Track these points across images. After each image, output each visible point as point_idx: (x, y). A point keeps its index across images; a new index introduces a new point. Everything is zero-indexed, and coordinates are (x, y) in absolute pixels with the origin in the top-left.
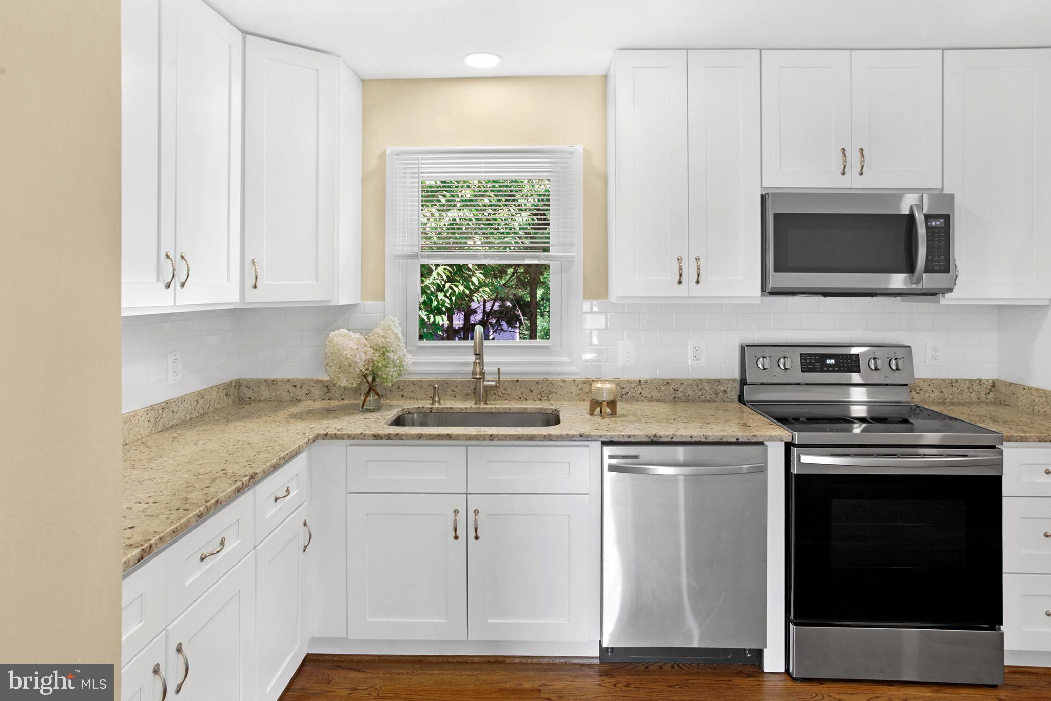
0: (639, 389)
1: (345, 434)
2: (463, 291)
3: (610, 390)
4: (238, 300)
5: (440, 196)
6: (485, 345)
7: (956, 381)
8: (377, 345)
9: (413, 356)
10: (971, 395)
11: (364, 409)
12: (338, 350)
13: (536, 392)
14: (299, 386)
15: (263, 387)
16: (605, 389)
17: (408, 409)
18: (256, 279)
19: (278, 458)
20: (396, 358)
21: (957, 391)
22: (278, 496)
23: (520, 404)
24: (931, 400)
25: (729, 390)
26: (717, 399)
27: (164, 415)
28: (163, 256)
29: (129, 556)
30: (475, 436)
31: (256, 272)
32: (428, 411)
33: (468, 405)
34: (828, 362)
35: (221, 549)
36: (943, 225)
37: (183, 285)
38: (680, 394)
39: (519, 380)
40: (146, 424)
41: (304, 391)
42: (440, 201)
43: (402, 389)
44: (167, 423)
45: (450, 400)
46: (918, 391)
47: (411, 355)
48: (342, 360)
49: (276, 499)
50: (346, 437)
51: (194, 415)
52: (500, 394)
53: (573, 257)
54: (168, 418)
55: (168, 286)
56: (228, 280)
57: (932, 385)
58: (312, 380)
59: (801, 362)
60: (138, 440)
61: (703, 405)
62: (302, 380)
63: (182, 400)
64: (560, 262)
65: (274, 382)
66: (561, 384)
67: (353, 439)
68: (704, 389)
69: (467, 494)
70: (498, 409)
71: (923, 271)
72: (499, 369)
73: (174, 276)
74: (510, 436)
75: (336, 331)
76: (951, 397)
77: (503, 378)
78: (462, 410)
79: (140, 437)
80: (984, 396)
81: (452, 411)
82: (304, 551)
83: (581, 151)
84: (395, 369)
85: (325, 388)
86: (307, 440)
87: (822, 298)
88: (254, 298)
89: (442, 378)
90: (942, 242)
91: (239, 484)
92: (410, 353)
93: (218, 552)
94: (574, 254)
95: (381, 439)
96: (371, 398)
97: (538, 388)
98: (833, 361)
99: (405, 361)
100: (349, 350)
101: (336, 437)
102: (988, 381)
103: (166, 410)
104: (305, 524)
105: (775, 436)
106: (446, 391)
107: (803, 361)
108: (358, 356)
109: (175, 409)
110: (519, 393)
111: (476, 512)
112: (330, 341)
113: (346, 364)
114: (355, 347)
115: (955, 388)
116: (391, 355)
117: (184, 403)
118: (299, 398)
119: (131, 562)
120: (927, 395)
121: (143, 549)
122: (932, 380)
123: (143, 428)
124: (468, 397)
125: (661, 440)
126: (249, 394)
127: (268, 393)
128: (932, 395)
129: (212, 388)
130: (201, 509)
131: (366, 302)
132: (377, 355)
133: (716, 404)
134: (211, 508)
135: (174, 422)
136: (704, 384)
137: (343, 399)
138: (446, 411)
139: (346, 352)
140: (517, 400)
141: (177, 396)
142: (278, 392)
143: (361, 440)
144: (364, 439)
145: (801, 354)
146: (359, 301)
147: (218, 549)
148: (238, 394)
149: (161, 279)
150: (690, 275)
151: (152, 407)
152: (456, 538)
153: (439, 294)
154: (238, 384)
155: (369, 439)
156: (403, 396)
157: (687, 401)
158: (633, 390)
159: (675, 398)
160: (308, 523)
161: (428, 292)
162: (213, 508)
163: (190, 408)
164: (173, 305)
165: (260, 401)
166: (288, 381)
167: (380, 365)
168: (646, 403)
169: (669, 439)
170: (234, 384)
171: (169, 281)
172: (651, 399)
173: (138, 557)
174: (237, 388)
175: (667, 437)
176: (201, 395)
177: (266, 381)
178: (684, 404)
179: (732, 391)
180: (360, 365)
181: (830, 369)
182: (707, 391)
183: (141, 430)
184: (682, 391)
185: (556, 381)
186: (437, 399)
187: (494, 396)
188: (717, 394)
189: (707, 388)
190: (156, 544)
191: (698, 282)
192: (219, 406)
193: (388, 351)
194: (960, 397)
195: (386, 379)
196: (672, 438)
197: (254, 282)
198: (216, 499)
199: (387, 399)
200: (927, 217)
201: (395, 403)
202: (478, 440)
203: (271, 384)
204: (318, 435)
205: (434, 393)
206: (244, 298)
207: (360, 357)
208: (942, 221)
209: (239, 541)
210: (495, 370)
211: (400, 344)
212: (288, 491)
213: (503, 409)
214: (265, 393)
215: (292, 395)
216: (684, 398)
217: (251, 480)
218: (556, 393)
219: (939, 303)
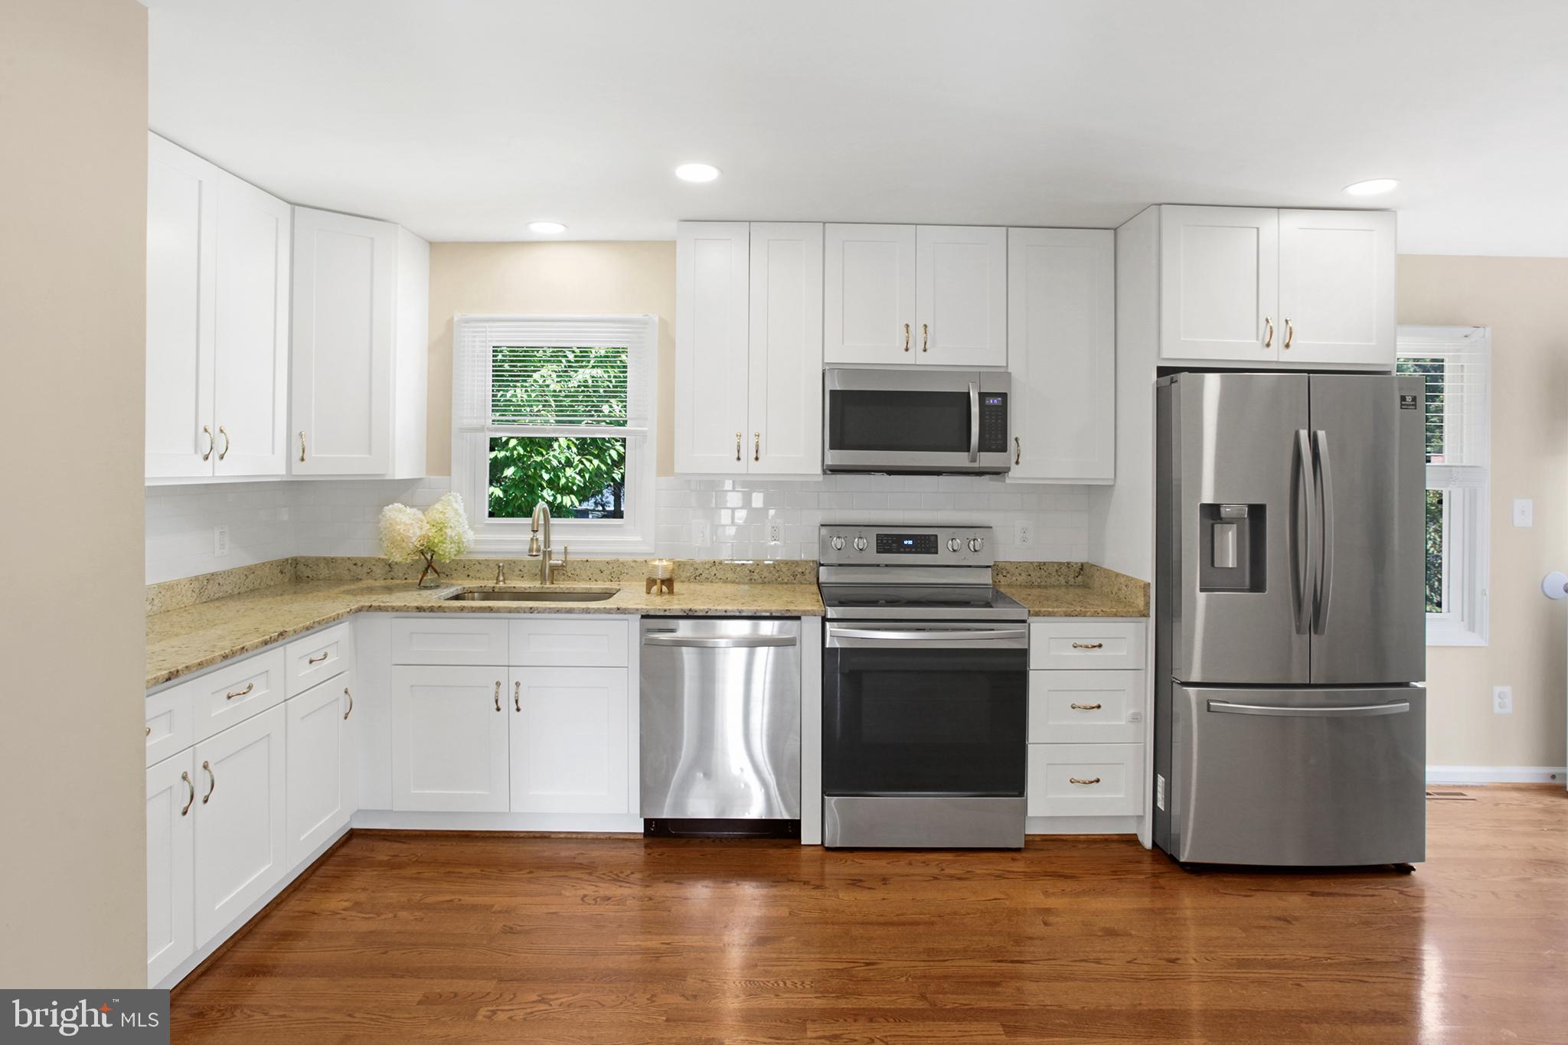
0: (714, 570)
1: (389, 606)
2: (598, 465)
3: (665, 568)
4: (284, 473)
5: (567, 352)
6: (551, 522)
7: (1044, 563)
8: (434, 520)
9: (474, 534)
10: (1060, 578)
11: (422, 586)
12: (391, 524)
13: (606, 572)
14: (359, 564)
15: (322, 565)
16: (662, 566)
17: (469, 588)
18: (304, 452)
19: (312, 622)
20: (453, 534)
21: (1045, 574)
22: (313, 659)
23: (590, 585)
24: (1018, 584)
25: (807, 571)
26: (795, 581)
27: (209, 587)
28: (201, 429)
29: (159, 674)
30: (516, 608)
31: (303, 445)
32: (491, 591)
33: (534, 585)
34: (906, 542)
35: (248, 692)
36: (1000, 404)
37: (222, 457)
38: (756, 576)
39: (589, 560)
40: (189, 593)
41: (366, 570)
42: (566, 356)
43: (465, 567)
44: (213, 594)
45: (517, 580)
46: (1005, 574)
47: (472, 532)
48: (395, 534)
49: (311, 662)
50: (390, 609)
51: (243, 590)
52: (570, 575)
53: (644, 432)
54: (212, 590)
55: (206, 458)
56: (273, 453)
57: (1020, 568)
58: (374, 558)
59: (877, 543)
60: (181, 608)
61: (780, 587)
62: (363, 558)
63: (229, 573)
64: (634, 437)
65: (333, 560)
66: (633, 564)
67: (397, 611)
68: (781, 571)
69: (509, 666)
70: (562, 588)
71: (977, 450)
72: (566, 548)
73: (211, 449)
74: (550, 608)
75: (390, 506)
76: (1039, 580)
77: (570, 558)
78: (525, 589)
79: (183, 606)
80: (1073, 579)
81: (515, 591)
82: (346, 718)
83: (656, 319)
84: (453, 545)
85: (388, 566)
86: (348, 610)
87: (886, 477)
88: (301, 471)
89: (510, 557)
90: (999, 421)
91: (267, 637)
92: (472, 530)
93: (244, 693)
94: (645, 429)
95: (424, 611)
96: (430, 575)
97: (608, 569)
98: (910, 542)
99: (465, 538)
100: (402, 526)
101: (380, 609)
102: (1076, 563)
103: (212, 582)
104: (346, 692)
105: (808, 611)
106: (514, 571)
107: (879, 541)
108: (411, 531)
109: (221, 581)
110: (589, 573)
111: (518, 685)
112: (383, 516)
113: (399, 539)
114: (408, 522)
115: (1043, 571)
116: (449, 531)
117: (231, 576)
118: (359, 577)
119: (160, 679)
120: (1014, 578)
121: (170, 672)
122: (1020, 562)
123: (187, 596)
124: (536, 577)
125: (696, 614)
126: (307, 572)
127: (328, 572)
128: (1020, 579)
129: (264, 564)
130: (227, 651)
131: (432, 477)
132: (434, 531)
133: (793, 586)
134: (236, 652)
135: (220, 594)
136: (782, 565)
137: (406, 579)
138: (509, 590)
139: (398, 527)
140: (586, 581)
141: (223, 570)
142: (338, 571)
143: (405, 611)
144: (408, 611)
145: (877, 535)
146: (424, 476)
147: (244, 691)
148: (296, 573)
149: (199, 453)
150: (748, 453)
151: (197, 578)
152: (498, 709)
153: (567, 469)
154: (295, 562)
155: (412, 611)
156: (468, 576)
157: (764, 583)
158: (707, 572)
159: (751, 580)
160: (349, 691)
161: (549, 467)
162: (239, 652)
163: (239, 581)
164: (211, 475)
165: (319, 579)
166: (349, 559)
167: (436, 541)
168: (720, 584)
169: (704, 614)
170: (290, 561)
171: (207, 453)
172: (726, 581)
173: (167, 676)
174: (294, 566)
175: (701, 611)
176: (251, 570)
177: (325, 558)
178: (760, 586)
179: (810, 573)
180: (414, 539)
181: (907, 550)
182: (784, 573)
183: (185, 599)
184: (758, 573)
185: (627, 562)
186: (501, 578)
187: (563, 577)
188: (795, 576)
189: (784, 570)
190: (182, 670)
191: (757, 459)
192: (272, 584)
193: (446, 527)
194: (1048, 580)
195: (443, 555)
196: (707, 612)
197: (301, 455)
198: (242, 646)
199: (452, 579)
200: (982, 396)
201: (460, 582)
202: (519, 612)
203: (331, 561)
204: (362, 607)
205: (499, 573)
206: (291, 471)
207: (414, 533)
208: (1000, 399)
209: (267, 691)
210: (562, 549)
211: (460, 520)
212: (325, 656)
213: (567, 589)
214: (325, 572)
215: (352, 573)
216: (760, 580)
217: (280, 637)
218: (627, 573)
219: (1005, 481)
